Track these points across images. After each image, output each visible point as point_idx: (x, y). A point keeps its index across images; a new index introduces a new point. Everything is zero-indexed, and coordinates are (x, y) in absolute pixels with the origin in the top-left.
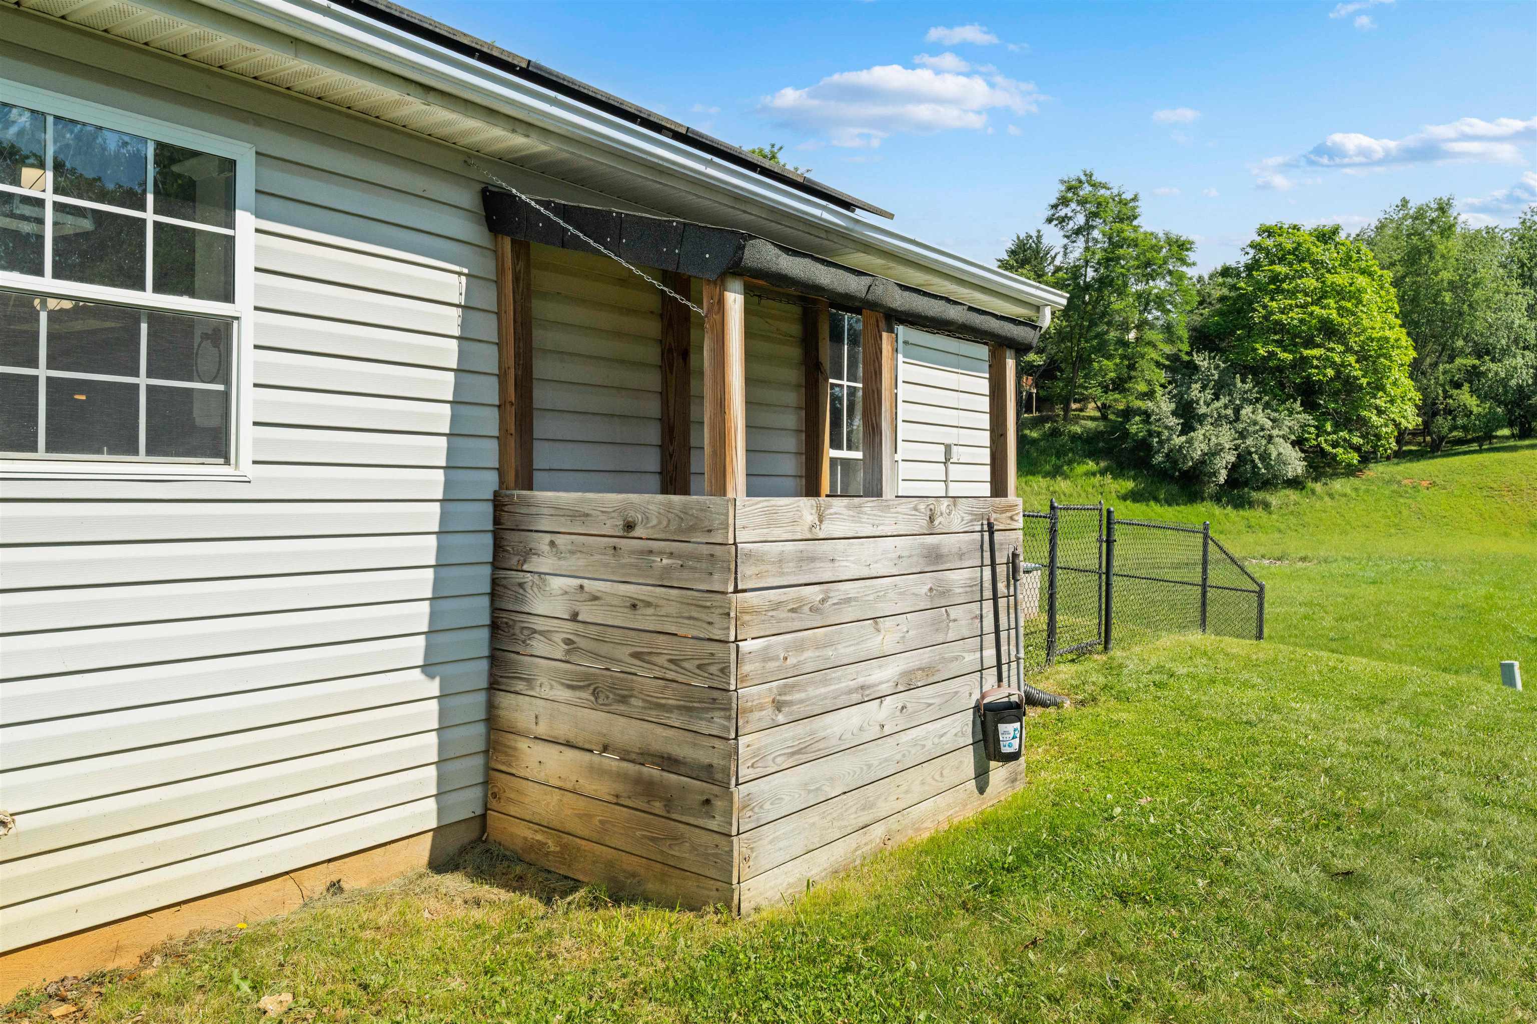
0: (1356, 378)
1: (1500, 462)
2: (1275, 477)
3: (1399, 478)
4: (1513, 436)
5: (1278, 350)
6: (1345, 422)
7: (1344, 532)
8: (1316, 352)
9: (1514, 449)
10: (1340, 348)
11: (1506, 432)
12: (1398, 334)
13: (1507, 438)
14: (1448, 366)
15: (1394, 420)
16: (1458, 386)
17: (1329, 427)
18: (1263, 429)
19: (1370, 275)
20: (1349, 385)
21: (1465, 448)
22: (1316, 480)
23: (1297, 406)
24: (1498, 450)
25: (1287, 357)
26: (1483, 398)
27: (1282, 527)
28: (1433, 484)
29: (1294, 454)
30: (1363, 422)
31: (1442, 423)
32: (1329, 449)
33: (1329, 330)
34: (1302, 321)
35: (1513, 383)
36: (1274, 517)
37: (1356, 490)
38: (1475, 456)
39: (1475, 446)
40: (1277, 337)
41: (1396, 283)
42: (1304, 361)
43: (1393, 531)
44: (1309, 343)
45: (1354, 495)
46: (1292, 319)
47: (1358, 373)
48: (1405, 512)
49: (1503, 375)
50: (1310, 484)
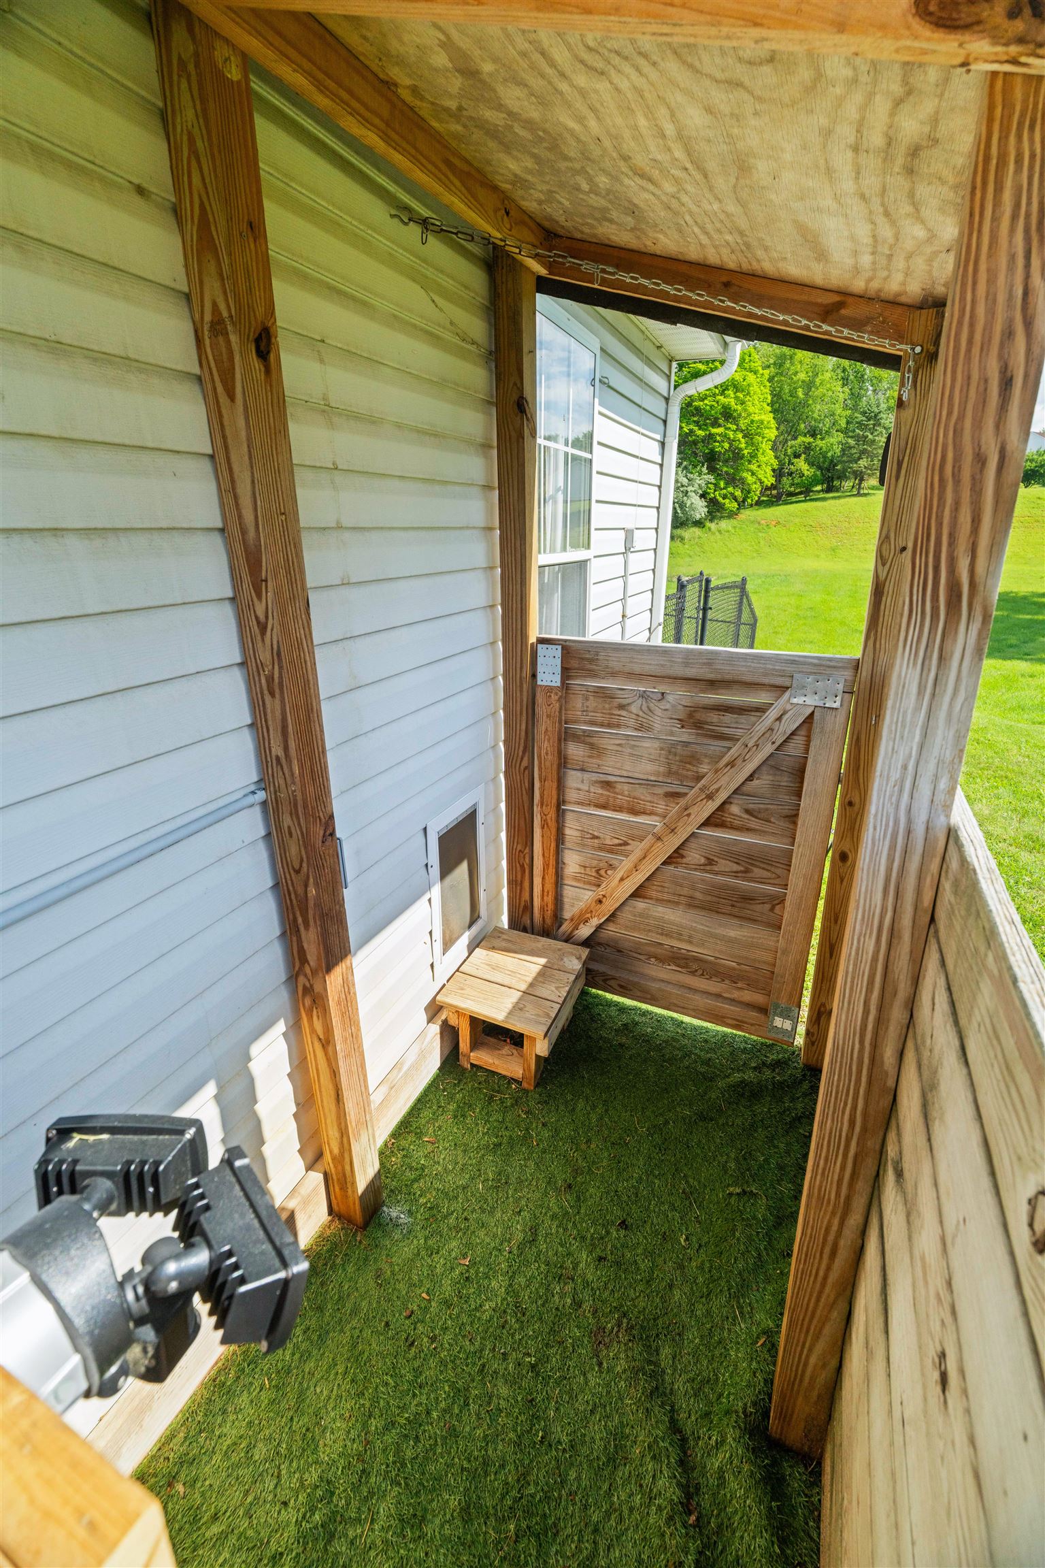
0: (741, 450)
1: (817, 508)
2: (687, 519)
3: (759, 519)
4: (822, 491)
5: (696, 428)
6: (732, 480)
7: (727, 556)
8: (720, 430)
9: (824, 499)
10: (734, 427)
11: (819, 488)
12: (768, 418)
13: (819, 492)
14: (793, 442)
15: (760, 480)
16: (797, 456)
17: (722, 484)
18: (683, 486)
19: (755, 373)
20: (737, 455)
21: (794, 499)
22: (711, 521)
23: (705, 470)
24: (816, 500)
25: (701, 433)
26: (811, 464)
27: (692, 553)
28: (778, 523)
29: (701, 504)
30: (743, 481)
31: (786, 480)
32: (720, 499)
33: (728, 414)
34: (711, 406)
35: (829, 454)
36: (686, 546)
37: (735, 527)
38: (802, 504)
39: (801, 497)
40: (695, 419)
41: (771, 380)
42: (711, 436)
43: (755, 555)
44: (715, 424)
45: (733, 531)
46: (706, 405)
47: (743, 446)
48: (762, 542)
49: (824, 449)
50: (708, 524)
